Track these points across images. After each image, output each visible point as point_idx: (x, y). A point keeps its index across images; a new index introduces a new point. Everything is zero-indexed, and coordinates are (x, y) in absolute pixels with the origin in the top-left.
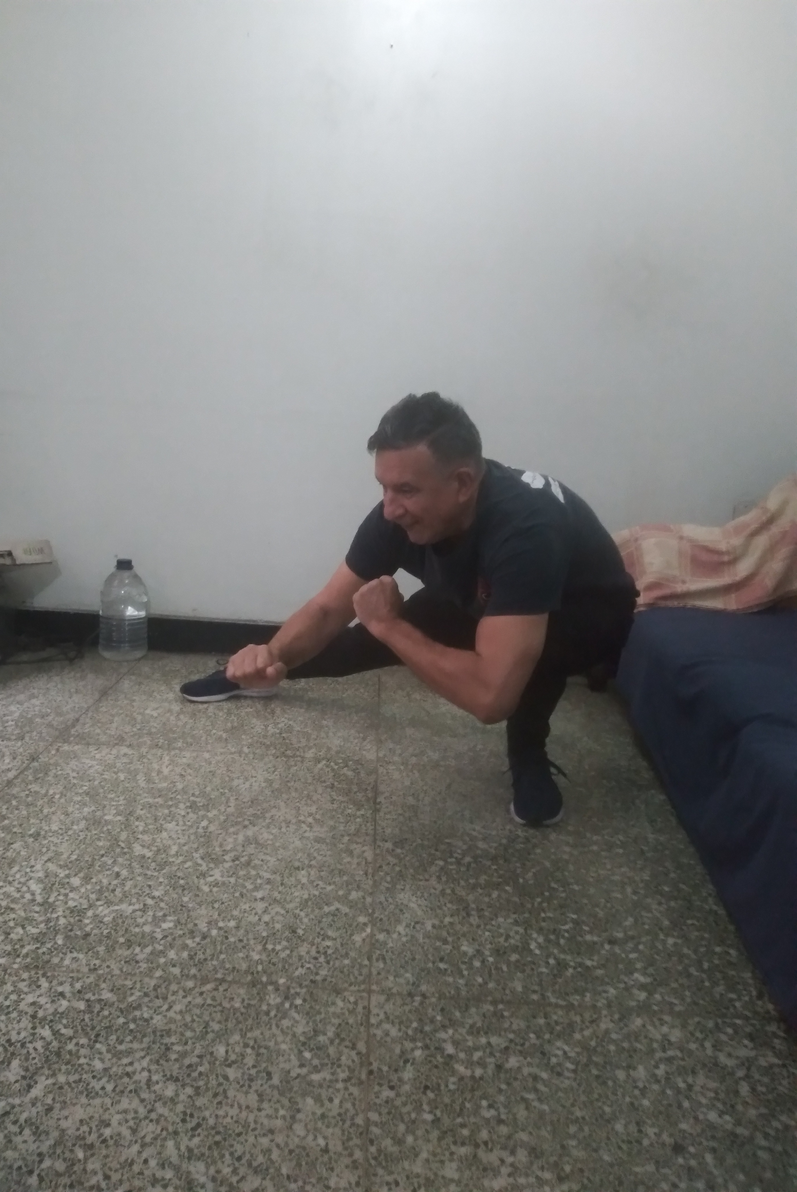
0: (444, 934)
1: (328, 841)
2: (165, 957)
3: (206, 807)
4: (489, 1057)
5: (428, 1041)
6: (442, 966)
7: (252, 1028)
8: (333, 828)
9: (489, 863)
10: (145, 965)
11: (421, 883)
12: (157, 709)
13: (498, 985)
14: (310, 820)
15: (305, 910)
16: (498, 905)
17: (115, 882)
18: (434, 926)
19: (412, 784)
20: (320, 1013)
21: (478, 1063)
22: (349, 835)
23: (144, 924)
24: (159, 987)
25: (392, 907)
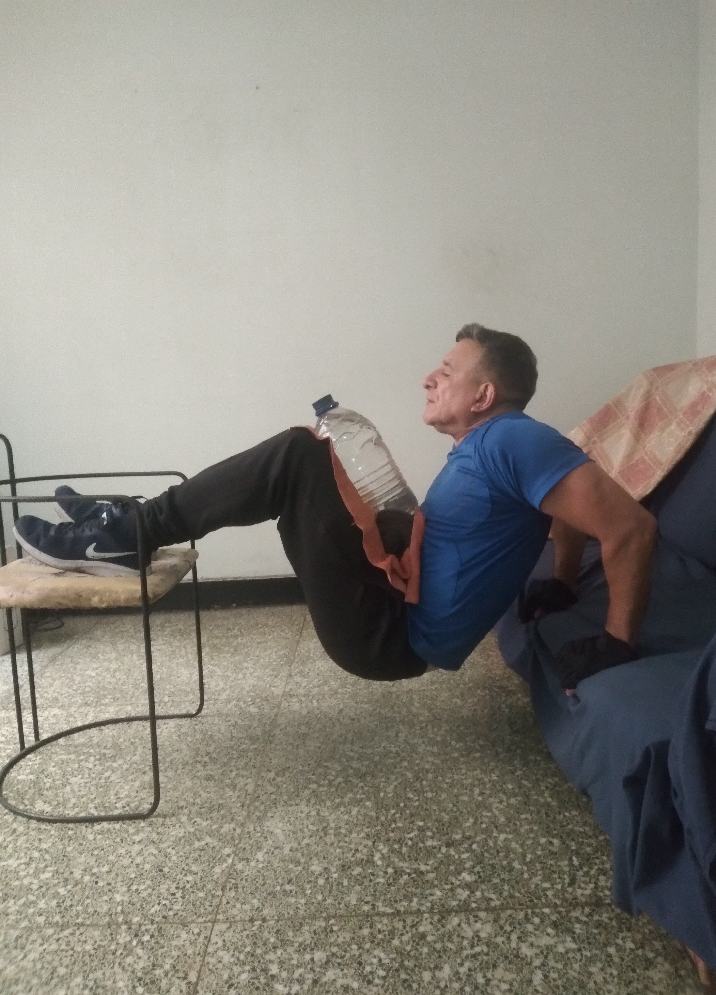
0: (299, 855)
1: (216, 778)
2: (34, 907)
3: (113, 758)
4: (309, 973)
5: (256, 964)
6: (288, 887)
7: (95, 970)
8: (225, 764)
9: (356, 781)
10: (14, 917)
11: (291, 809)
12: (97, 669)
13: (336, 900)
14: (206, 759)
15: (177, 848)
16: (355, 822)
17: (9, 839)
18: (291, 850)
19: (308, 713)
20: (163, 947)
21: (297, 980)
22: (237, 769)
23: (25, 876)
24: (21, 937)
25: (259, 835)
